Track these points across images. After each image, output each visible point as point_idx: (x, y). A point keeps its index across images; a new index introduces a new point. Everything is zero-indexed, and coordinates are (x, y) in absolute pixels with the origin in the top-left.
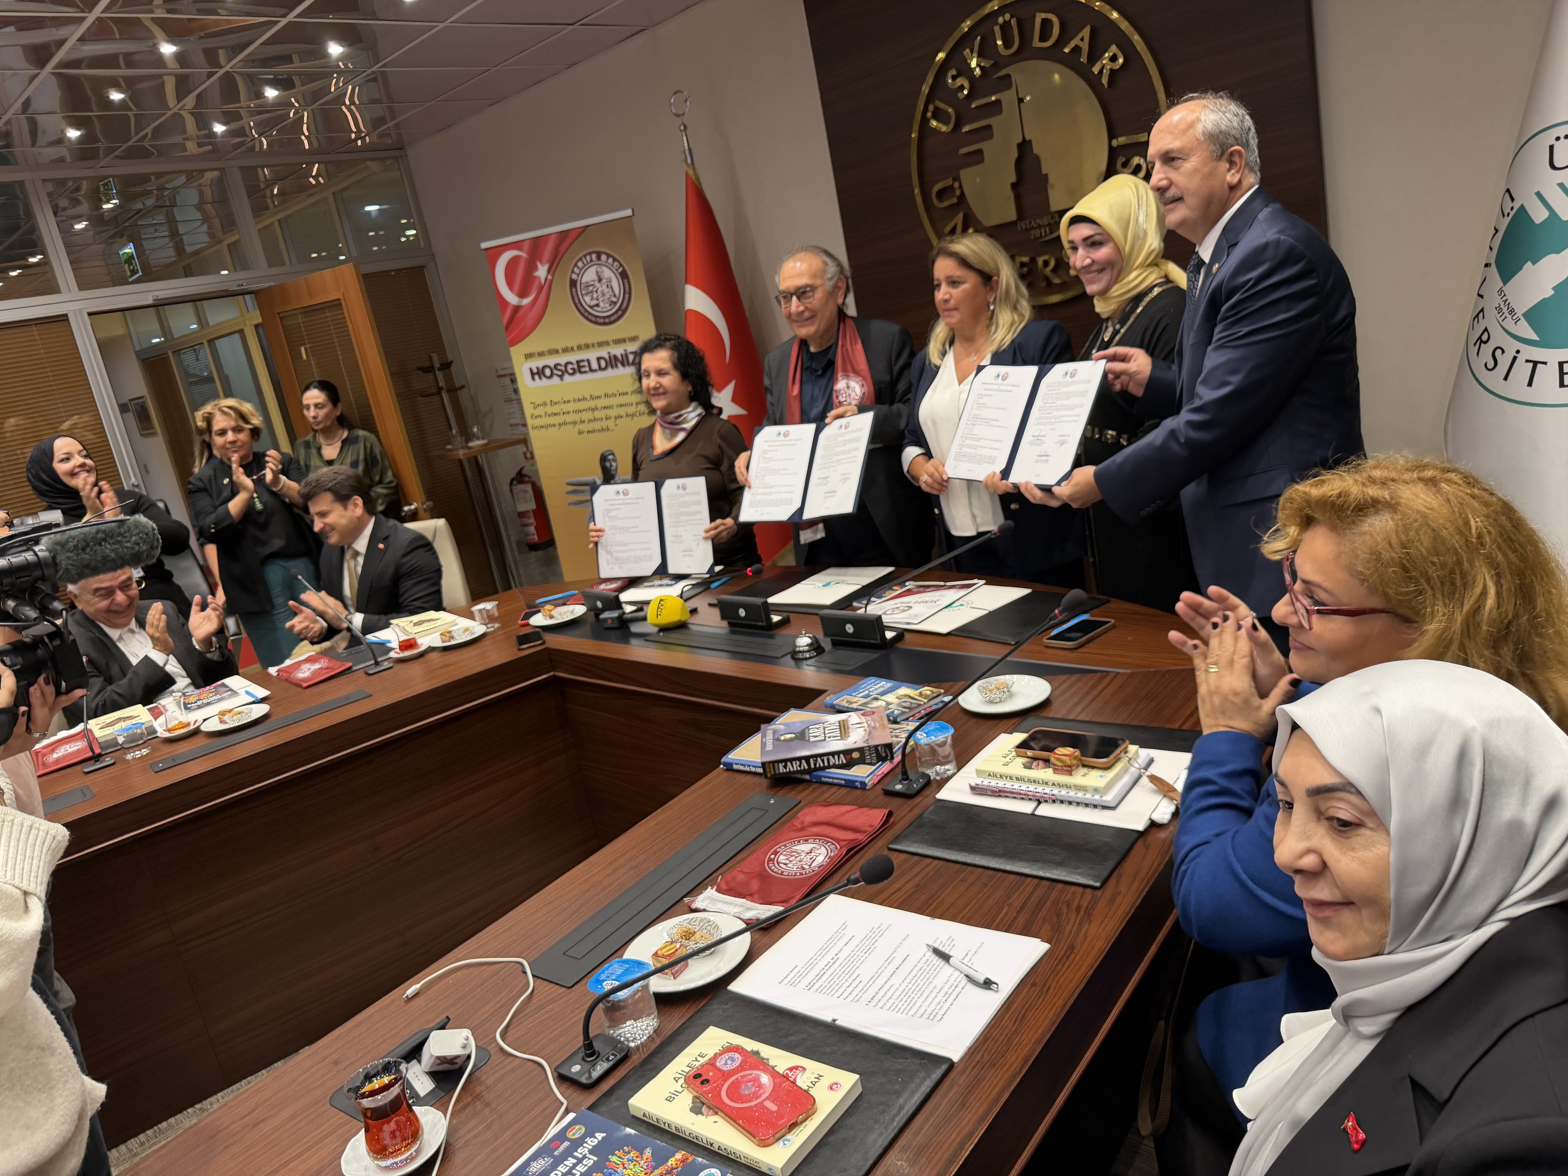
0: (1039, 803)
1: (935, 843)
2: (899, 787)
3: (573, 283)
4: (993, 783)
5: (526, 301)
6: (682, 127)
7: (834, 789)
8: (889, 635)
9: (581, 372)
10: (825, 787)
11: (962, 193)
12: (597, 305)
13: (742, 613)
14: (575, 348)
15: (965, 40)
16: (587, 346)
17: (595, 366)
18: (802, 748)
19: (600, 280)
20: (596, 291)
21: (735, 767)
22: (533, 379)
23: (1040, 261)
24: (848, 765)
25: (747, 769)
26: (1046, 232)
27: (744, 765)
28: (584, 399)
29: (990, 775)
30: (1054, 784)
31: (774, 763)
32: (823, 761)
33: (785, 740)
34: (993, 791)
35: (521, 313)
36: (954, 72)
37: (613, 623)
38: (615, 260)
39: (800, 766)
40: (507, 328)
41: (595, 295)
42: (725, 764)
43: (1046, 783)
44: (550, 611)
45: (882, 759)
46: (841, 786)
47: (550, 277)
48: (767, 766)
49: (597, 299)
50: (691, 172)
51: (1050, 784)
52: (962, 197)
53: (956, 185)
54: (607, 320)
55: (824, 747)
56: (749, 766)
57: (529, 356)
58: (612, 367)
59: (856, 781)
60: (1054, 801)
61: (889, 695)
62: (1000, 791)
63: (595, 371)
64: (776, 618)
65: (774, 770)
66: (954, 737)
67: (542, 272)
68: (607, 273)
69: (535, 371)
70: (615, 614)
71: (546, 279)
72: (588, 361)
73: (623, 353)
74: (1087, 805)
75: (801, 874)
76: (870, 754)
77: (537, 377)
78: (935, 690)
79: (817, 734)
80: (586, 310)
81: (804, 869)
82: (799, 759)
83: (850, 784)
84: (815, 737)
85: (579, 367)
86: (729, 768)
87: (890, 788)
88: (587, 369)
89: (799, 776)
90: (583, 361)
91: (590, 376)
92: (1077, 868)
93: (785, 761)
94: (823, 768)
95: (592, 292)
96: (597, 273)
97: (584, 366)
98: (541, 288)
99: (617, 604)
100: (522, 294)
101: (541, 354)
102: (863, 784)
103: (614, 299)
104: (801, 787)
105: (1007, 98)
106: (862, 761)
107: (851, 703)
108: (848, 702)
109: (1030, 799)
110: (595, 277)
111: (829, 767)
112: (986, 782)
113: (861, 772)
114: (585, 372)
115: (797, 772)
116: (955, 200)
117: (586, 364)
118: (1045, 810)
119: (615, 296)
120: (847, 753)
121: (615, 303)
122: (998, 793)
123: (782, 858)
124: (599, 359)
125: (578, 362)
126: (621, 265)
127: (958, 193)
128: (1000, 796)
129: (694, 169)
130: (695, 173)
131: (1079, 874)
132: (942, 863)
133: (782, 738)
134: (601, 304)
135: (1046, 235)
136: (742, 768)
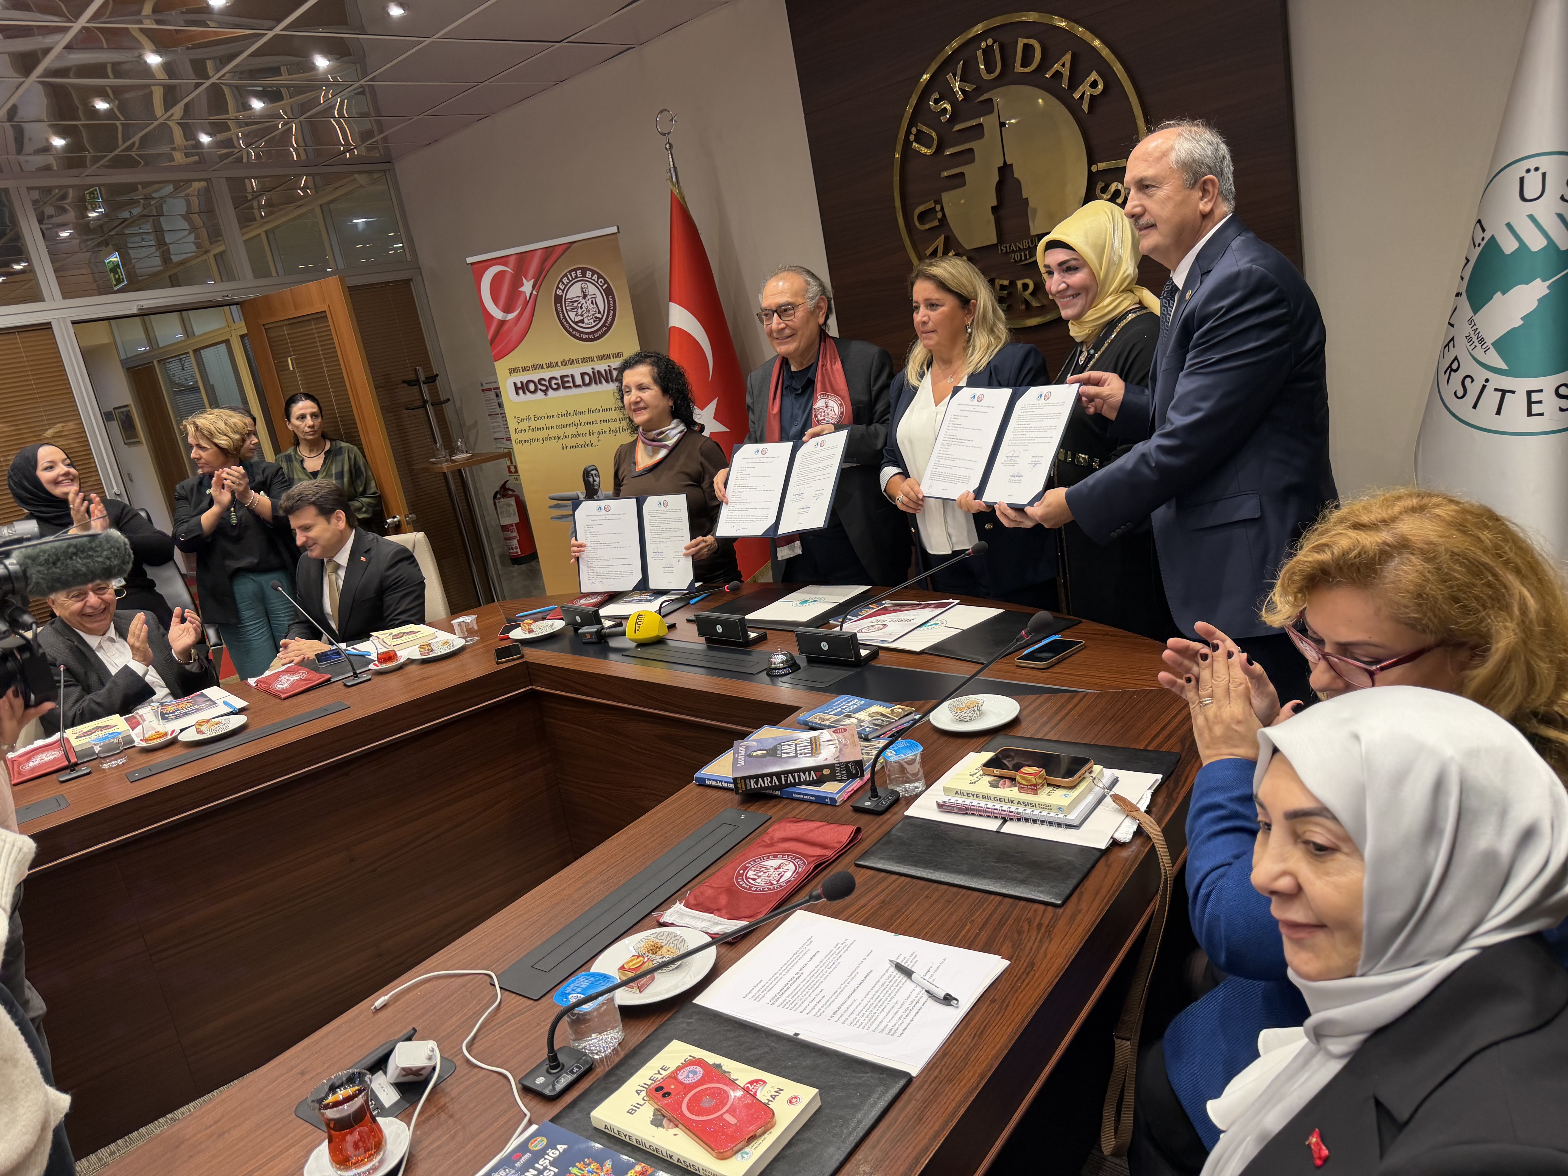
0: (1005, 821)
1: (901, 860)
2: (868, 804)
3: (558, 299)
4: (960, 800)
5: (511, 316)
6: (667, 146)
7: (805, 805)
8: (864, 652)
9: (565, 388)
10: (795, 803)
11: (944, 215)
12: (582, 321)
13: (719, 629)
14: (559, 364)
15: (948, 64)
16: (572, 362)
17: (579, 381)
18: (774, 764)
19: (585, 297)
20: (581, 308)
21: (708, 782)
22: (517, 393)
23: (1019, 284)
24: (819, 782)
25: (719, 784)
26: (1025, 255)
27: (716, 781)
28: (568, 414)
29: (957, 793)
30: (1019, 803)
31: (745, 778)
32: (794, 777)
33: (757, 756)
34: (960, 809)
35: (506, 327)
36: (936, 96)
37: (591, 638)
38: (600, 276)
39: (771, 782)
40: (492, 342)
41: (580, 311)
42: (698, 779)
43: (1012, 802)
44: (529, 625)
45: (852, 776)
46: (811, 802)
47: (534, 292)
48: (739, 782)
49: (582, 315)
50: (676, 191)
51: (1016, 802)
52: (943, 220)
53: (938, 208)
54: (592, 336)
55: (795, 763)
56: (721, 781)
57: (513, 371)
58: (596, 383)
59: (827, 798)
60: (1019, 820)
61: (862, 713)
62: (967, 809)
63: (579, 386)
64: (752, 635)
65: (746, 787)
66: (922, 754)
67: (527, 287)
68: (592, 289)
69: (519, 385)
70: (594, 629)
71: (531, 294)
72: (572, 376)
73: (607, 369)
74: (1051, 824)
75: (770, 889)
76: (841, 771)
77: (521, 392)
78: (907, 708)
79: (789, 751)
80: (571, 326)
81: (772, 884)
82: (771, 775)
83: (820, 801)
84: (787, 753)
85: (563, 382)
86: (702, 783)
87: (859, 805)
88: (571, 384)
89: (770, 792)
90: (567, 376)
91: (574, 391)
92: (1039, 885)
93: (757, 777)
94: (795, 785)
95: (577, 308)
96: (582, 288)
97: (568, 382)
98: (526, 303)
99: (596, 619)
100: (507, 310)
101: (525, 369)
102: (833, 800)
103: (599, 316)
104: (772, 803)
105: (988, 122)
106: (832, 778)
107: (824, 720)
108: (821, 718)
109: (996, 817)
110: (580, 294)
111: (800, 783)
112: (953, 799)
113: (831, 789)
114: (570, 387)
115: (768, 788)
116: (936, 223)
117: (570, 379)
118: (1010, 828)
119: (599, 312)
120: (818, 769)
121: (600, 319)
122: (965, 811)
123: (751, 874)
124: (583, 375)
125: (562, 377)
126: (606, 282)
127: (939, 215)
128: (967, 814)
129: (679, 188)
130: (680, 192)
131: (1042, 892)
132: (908, 879)
133: (755, 754)
134: (586, 321)
135: (1026, 259)
136: (714, 783)
